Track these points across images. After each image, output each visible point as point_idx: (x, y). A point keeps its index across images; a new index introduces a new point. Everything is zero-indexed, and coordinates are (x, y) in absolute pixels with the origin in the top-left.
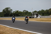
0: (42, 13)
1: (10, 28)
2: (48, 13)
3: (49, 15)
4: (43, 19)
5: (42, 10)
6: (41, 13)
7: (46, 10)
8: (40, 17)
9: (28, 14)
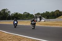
0: (47, 16)
2: (54, 16)
3: (55, 18)
4: (47, 23)
5: (46, 12)
6: (45, 16)
7: (51, 12)
8: (44, 20)
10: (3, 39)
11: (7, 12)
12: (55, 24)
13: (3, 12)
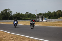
0: (49, 16)
1: (10, 34)
2: (56, 16)
3: (57, 18)
4: (49, 23)
5: (48, 12)
6: (47, 16)
7: (53, 12)
8: (46, 20)
9: (32, 17)
10: (5, 39)
11: (9, 12)
12: (57, 24)
13: (5, 12)
